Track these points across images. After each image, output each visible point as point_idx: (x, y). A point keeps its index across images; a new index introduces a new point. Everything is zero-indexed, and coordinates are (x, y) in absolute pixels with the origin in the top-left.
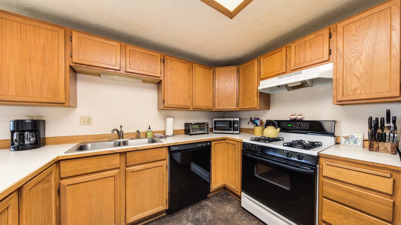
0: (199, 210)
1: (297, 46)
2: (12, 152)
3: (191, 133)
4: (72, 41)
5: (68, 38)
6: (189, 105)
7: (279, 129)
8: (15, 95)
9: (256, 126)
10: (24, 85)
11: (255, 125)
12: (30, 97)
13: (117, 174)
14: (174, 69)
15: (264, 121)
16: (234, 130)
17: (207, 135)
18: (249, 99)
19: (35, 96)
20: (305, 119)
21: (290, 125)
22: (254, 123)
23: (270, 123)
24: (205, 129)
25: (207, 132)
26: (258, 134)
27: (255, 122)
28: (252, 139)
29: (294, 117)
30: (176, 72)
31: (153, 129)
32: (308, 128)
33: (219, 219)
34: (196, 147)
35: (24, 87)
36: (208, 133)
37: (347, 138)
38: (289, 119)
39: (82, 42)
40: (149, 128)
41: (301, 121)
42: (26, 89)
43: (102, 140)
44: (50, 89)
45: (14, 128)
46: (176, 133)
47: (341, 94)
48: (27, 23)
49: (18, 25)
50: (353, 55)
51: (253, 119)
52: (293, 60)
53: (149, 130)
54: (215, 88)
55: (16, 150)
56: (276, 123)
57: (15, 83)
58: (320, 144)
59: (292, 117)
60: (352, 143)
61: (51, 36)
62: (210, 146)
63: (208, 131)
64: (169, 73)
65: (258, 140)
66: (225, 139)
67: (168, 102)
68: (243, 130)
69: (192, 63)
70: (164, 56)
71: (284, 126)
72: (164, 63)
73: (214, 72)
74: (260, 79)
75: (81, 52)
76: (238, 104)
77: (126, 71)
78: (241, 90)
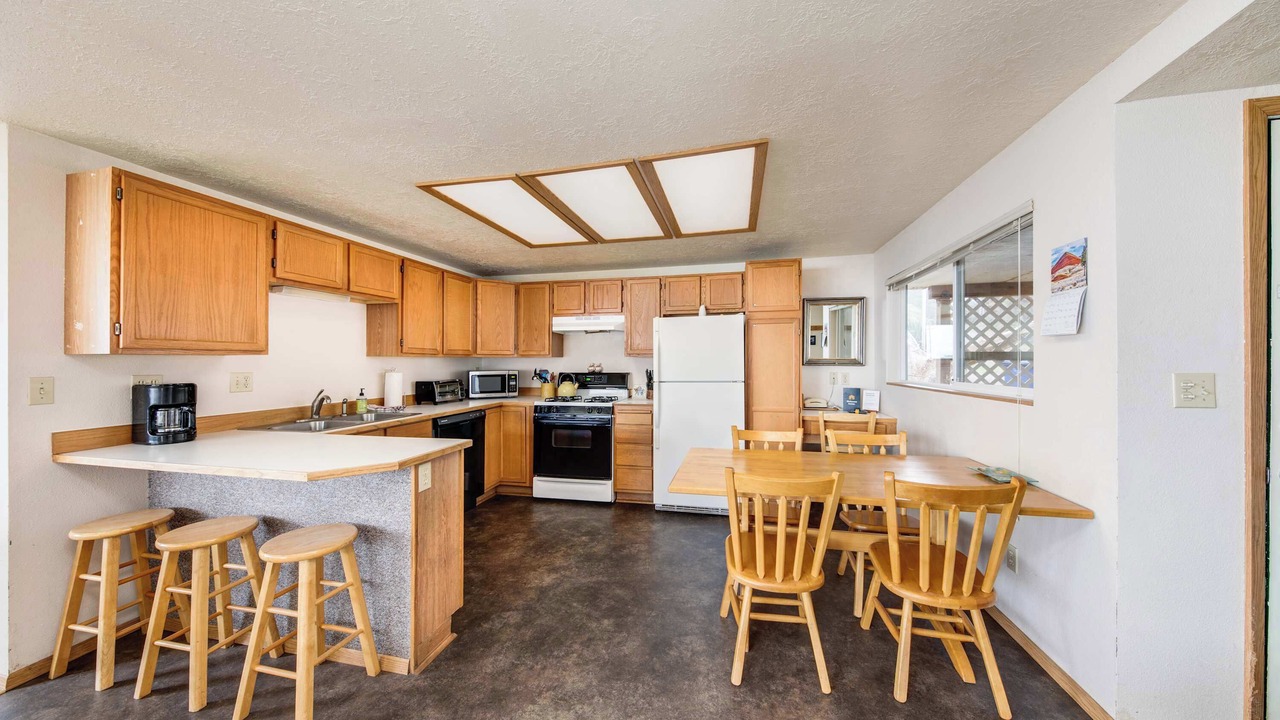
3: (438, 400)
4: (275, 239)
5: (269, 233)
6: (436, 349)
7: (577, 385)
9: (545, 382)
11: (543, 381)
14: (416, 284)
15: (557, 374)
16: (509, 392)
18: (535, 340)
20: (604, 372)
21: (589, 379)
22: (541, 377)
23: (565, 377)
26: (550, 393)
27: (543, 376)
28: (545, 400)
29: (592, 368)
31: (367, 396)
34: (468, 418)
35: (209, 323)
37: (636, 390)
38: (587, 372)
39: (290, 242)
40: (362, 394)
41: (600, 373)
42: (211, 326)
44: (244, 327)
45: (160, 401)
47: (629, 348)
51: (539, 372)
52: (592, 302)
53: (362, 397)
54: (477, 317)
56: (573, 376)
58: (616, 397)
59: (590, 368)
61: (247, 232)
62: (485, 417)
63: (462, 395)
64: (409, 291)
65: (553, 399)
66: (501, 406)
67: (408, 343)
68: (524, 392)
69: (443, 272)
70: (403, 261)
71: (583, 380)
72: (402, 273)
73: (476, 288)
74: (553, 313)
75: (288, 258)
76: (516, 347)
77: (348, 289)
78: (522, 325)
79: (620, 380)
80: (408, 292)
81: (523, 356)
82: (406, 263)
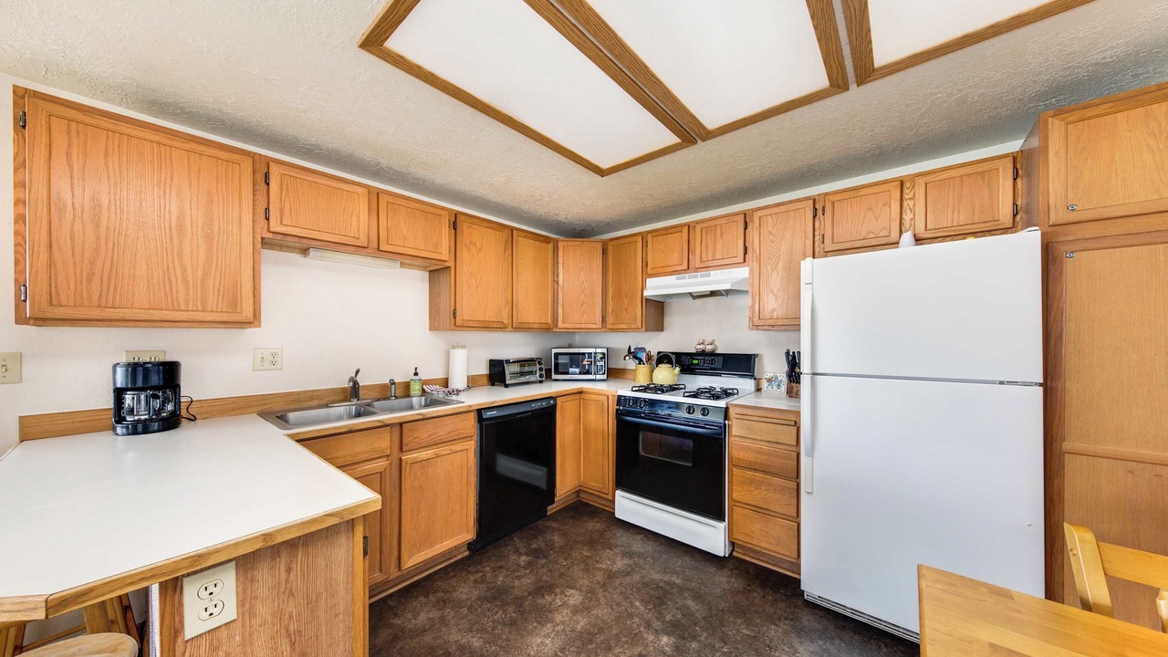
0: (535, 537)
1: (704, 230)
2: (120, 438)
3: (507, 382)
4: (268, 184)
5: (260, 177)
6: (505, 321)
7: (678, 369)
8: (147, 307)
9: (640, 364)
10: (167, 283)
11: (637, 362)
12: (180, 310)
13: (385, 469)
14: (475, 244)
15: (654, 353)
16: (596, 373)
17: (539, 385)
18: (626, 310)
19: (191, 308)
20: (719, 352)
21: (696, 362)
22: (636, 357)
23: (663, 358)
24: (536, 371)
25: (539, 379)
26: (642, 380)
27: (638, 355)
28: (634, 389)
29: (701, 346)
30: (481, 249)
31: (423, 375)
32: (720, 367)
33: (577, 542)
34: (529, 409)
35: (168, 287)
36: (541, 382)
37: (769, 380)
38: (694, 351)
39: (290, 188)
40: (416, 374)
41: (712, 354)
42: (171, 291)
43: (305, 405)
44: (221, 292)
45: (127, 383)
46: (473, 382)
47: (757, 316)
48: (175, 144)
49: (155, 148)
50: (770, 261)
51: (632, 350)
52: (698, 252)
53: (416, 378)
54: (557, 283)
55: (129, 434)
56: (673, 358)
57: (148, 281)
58: (735, 391)
59: (699, 347)
60: (775, 388)
61: (224, 174)
62: (554, 406)
63: (541, 376)
64: (465, 252)
65: (645, 389)
66: (580, 392)
67: (465, 314)
68: (614, 374)
69: (512, 229)
70: (456, 214)
71: (686, 363)
72: (455, 229)
73: (556, 249)
74: (647, 274)
75: (287, 208)
76: (604, 319)
77: (378, 249)
78: (610, 291)
79: (742, 364)
80: (464, 254)
81: (612, 330)
82: (460, 218)
